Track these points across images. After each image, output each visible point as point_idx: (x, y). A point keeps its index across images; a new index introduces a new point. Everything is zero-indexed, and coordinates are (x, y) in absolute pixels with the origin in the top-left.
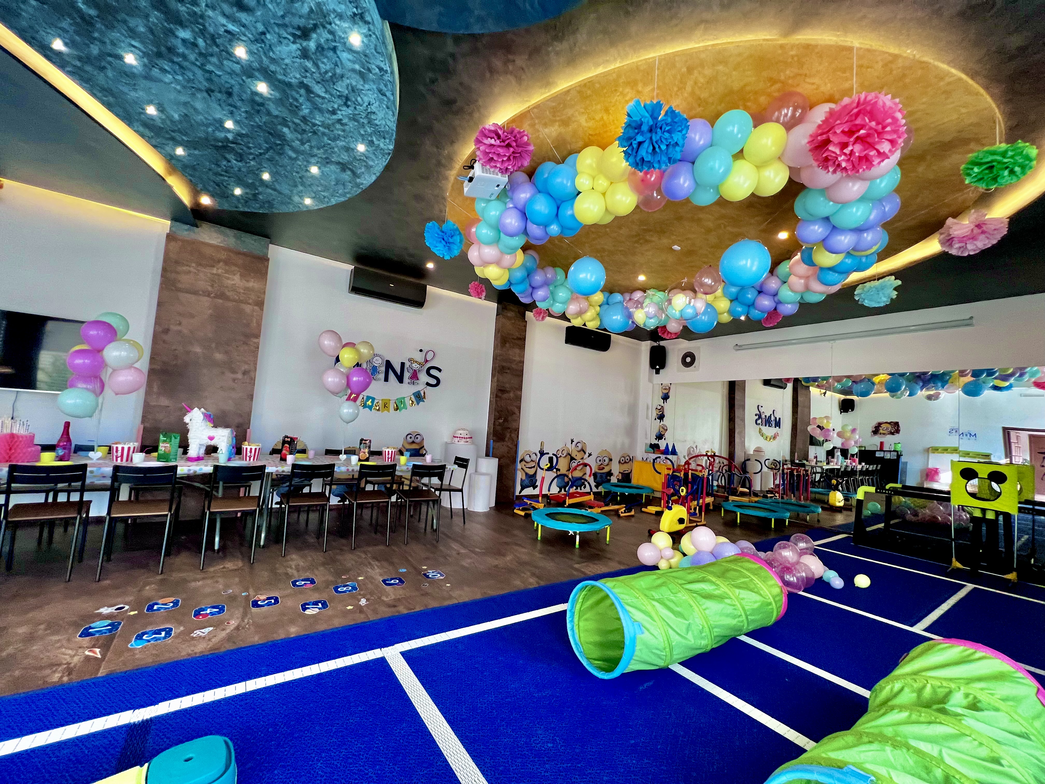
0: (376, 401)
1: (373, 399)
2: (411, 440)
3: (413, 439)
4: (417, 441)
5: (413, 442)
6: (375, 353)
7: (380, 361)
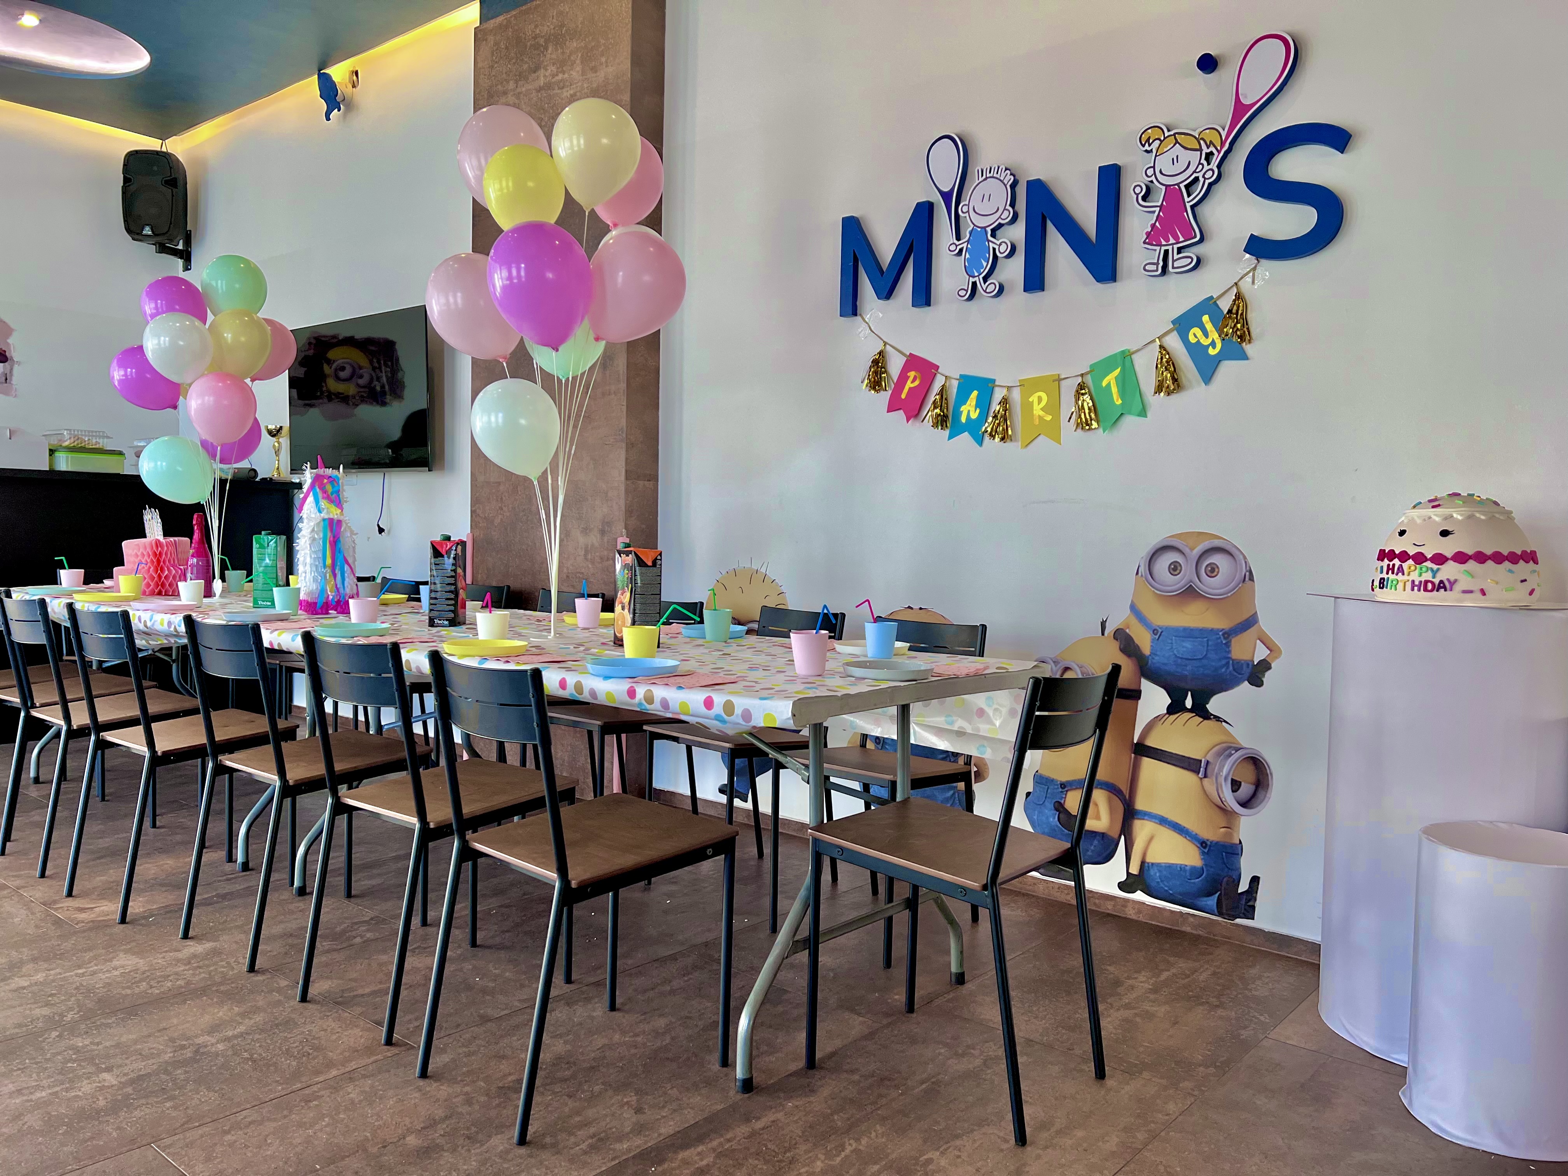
0: (999, 395)
1: (986, 386)
2: (1175, 583)
3: (1187, 573)
4: (1211, 585)
5: (1190, 593)
6: (985, 159)
7: (1001, 196)
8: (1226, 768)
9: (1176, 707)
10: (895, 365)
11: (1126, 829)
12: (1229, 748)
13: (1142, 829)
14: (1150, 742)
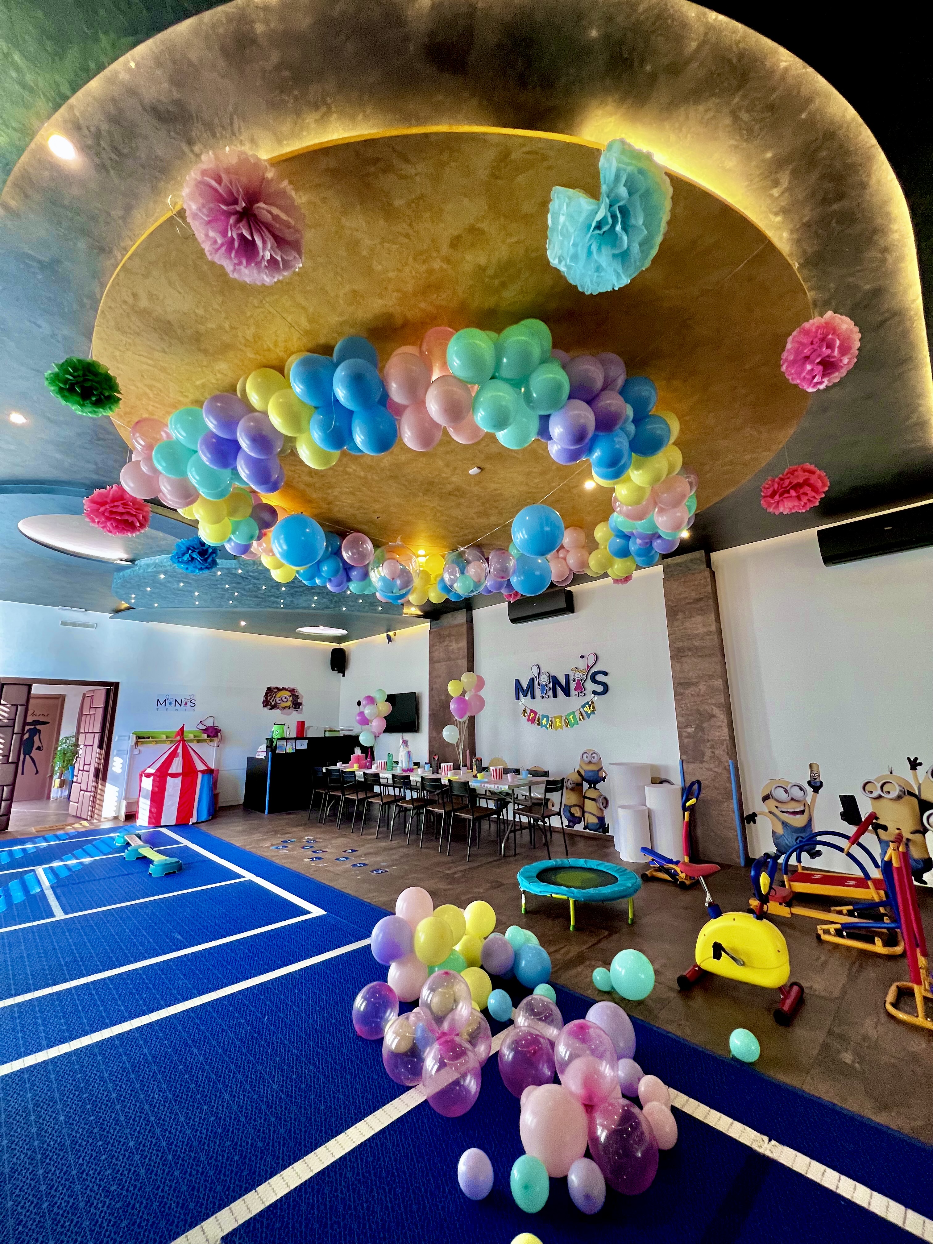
0: (550, 719)
2: (587, 760)
5: (590, 762)
6: (542, 671)
7: (547, 678)
8: (600, 800)
9: (590, 787)
10: (528, 712)
11: (583, 816)
12: (600, 796)
13: (586, 815)
14: (587, 795)
